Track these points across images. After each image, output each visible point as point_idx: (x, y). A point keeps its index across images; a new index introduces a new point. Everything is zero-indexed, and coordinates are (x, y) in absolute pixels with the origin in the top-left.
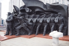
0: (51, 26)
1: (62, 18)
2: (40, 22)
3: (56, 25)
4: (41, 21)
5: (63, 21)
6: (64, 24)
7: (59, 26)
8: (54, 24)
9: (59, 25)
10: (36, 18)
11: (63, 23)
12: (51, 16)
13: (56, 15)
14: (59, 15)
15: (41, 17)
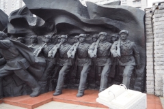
0: (100, 68)
1: (132, 43)
2: (69, 55)
3: (115, 64)
4: (71, 53)
5: (134, 54)
6: (136, 62)
7: (124, 67)
8: (109, 60)
9: (122, 64)
11: (132, 57)
12: (102, 38)
14: (122, 36)
15: (72, 40)
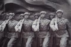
0: (41, 40)
1: (66, 20)
2: (17, 30)
3: (53, 36)
4: (18, 28)
5: (67, 28)
6: (69, 34)
7: (60, 38)
8: (48, 33)
9: (59, 36)
10: (7, 21)
11: (66, 31)
12: (43, 16)
13: (52, 14)
14: (58, 14)
15: (19, 17)
